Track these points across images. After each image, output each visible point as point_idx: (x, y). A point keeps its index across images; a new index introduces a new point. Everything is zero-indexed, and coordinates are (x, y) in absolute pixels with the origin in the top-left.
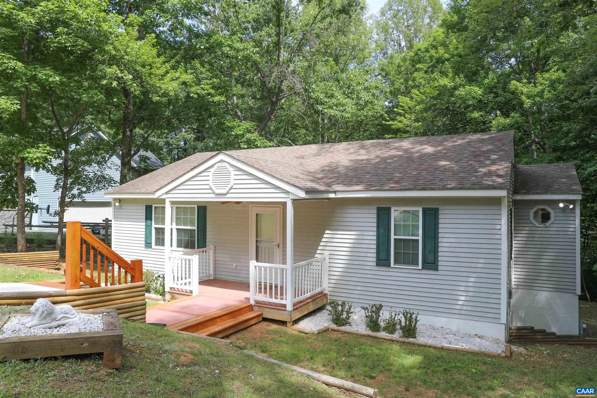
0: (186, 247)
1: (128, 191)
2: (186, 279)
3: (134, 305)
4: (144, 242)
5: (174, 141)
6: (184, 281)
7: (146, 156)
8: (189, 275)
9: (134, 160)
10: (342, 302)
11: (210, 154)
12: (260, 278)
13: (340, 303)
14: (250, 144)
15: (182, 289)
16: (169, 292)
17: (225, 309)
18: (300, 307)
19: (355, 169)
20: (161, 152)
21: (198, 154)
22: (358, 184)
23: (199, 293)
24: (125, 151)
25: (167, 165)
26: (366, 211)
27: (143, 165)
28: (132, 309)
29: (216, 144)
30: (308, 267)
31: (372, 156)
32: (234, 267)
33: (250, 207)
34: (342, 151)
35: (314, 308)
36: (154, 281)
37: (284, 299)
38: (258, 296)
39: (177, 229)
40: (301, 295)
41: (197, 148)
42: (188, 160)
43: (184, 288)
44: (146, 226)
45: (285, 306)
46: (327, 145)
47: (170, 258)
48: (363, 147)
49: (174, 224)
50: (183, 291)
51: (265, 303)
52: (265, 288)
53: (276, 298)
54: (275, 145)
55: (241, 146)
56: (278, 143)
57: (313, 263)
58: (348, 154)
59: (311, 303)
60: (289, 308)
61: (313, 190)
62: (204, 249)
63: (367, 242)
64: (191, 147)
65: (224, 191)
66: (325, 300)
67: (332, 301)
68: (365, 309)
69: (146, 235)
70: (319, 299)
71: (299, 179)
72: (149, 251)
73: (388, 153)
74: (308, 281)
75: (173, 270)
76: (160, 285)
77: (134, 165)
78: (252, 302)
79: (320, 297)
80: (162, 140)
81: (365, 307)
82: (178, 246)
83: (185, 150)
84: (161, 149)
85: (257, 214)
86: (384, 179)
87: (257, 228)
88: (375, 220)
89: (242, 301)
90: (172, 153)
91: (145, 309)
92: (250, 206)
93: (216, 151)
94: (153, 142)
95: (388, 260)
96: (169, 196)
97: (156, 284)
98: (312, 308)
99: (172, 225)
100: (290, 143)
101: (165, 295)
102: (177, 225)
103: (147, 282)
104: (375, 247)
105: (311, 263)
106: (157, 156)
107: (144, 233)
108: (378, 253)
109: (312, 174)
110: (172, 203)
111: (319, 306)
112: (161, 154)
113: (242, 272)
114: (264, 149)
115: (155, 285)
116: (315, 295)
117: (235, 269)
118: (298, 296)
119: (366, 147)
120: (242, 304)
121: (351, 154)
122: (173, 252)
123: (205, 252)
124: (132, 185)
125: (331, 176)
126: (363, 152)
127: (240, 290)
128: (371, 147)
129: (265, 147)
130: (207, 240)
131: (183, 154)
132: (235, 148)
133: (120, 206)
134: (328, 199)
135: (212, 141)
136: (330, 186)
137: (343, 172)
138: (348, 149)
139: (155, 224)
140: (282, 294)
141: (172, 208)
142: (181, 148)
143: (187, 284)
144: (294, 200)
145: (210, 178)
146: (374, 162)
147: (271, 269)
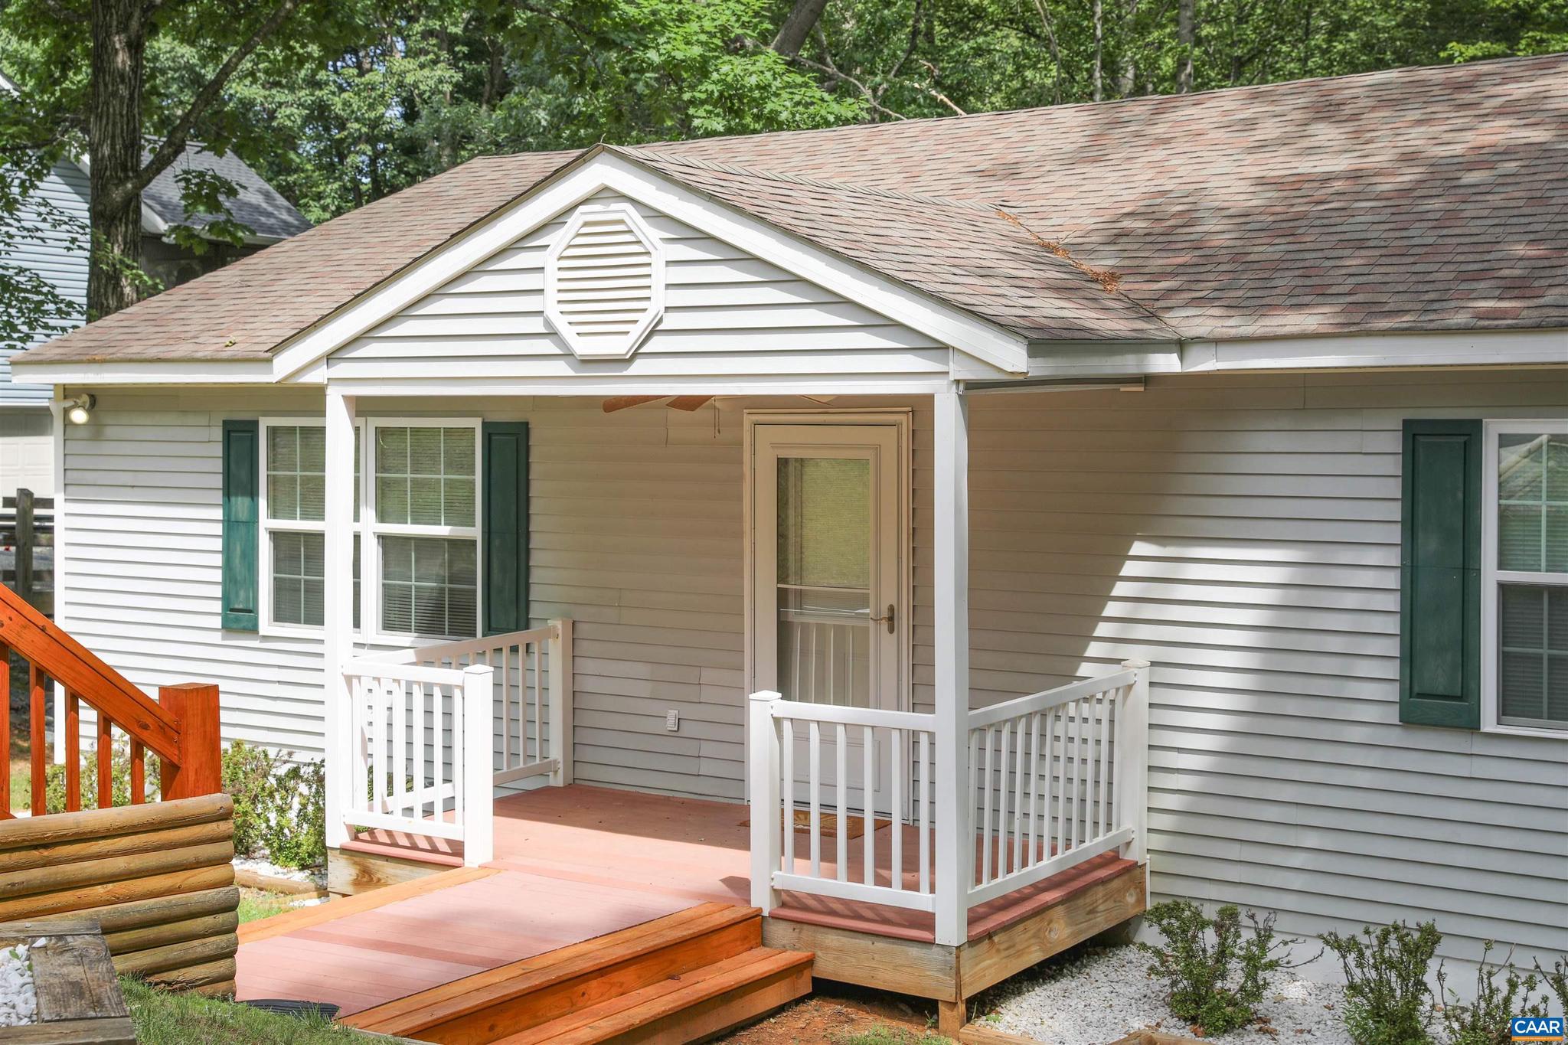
0: (431, 626)
1: (135, 349)
2: (429, 783)
3: (178, 911)
4: (218, 607)
5: (355, 102)
6: (421, 796)
7: (214, 177)
8: (448, 765)
9: (153, 197)
10: (1218, 907)
11: (536, 163)
12: (801, 782)
13: (1210, 913)
14: (738, 113)
15: (409, 836)
16: (344, 850)
17: (628, 934)
18: (1006, 927)
19: (1286, 227)
20: (292, 155)
21: (478, 163)
22: (1306, 299)
23: (496, 857)
24: (106, 151)
25: (319, 222)
26: (1346, 442)
27: (201, 222)
28: (166, 930)
29: (564, 115)
30: (1043, 727)
31: (1381, 155)
32: (671, 724)
33: (747, 426)
34: (1221, 134)
35: (1074, 935)
36: (271, 795)
37: (925, 884)
38: (792, 869)
39: (384, 540)
40: (1010, 870)
41: (469, 138)
42: (428, 195)
43: (419, 826)
44: (230, 524)
45: (926, 921)
46: (1137, 109)
47: (349, 679)
48: (1327, 110)
49: (369, 513)
50: (414, 847)
51: (825, 905)
52: (828, 833)
53: (883, 881)
54: (864, 114)
55: (696, 122)
56: (883, 103)
57: (1065, 705)
58: (1251, 150)
59: (1060, 910)
60: (950, 930)
61: (1065, 334)
62: (518, 637)
63: (1351, 600)
64: (439, 130)
65: (619, 346)
66: (1131, 899)
67: (1168, 901)
68: (1343, 947)
69: (228, 567)
70: (1100, 891)
71: (993, 282)
72: (242, 649)
73: (1469, 136)
74: (1041, 796)
75: (367, 741)
76: (302, 815)
77: (155, 222)
78: (762, 900)
79: (1103, 882)
80: (290, 98)
81: (1343, 936)
82: (388, 625)
83: (411, 148)
84: (288, 139)
85: (782, 463)
86: (1445, 274)
87: (782, 536)
88: (1395, 488)
89: (710, 897)
90: (341, 162)
91: (233, 930)
92: (748, 420)
93: (572, 147)
94: (247, 105)
95: (1466, 693)
96: (342, 370)
97: (281, 811)
98: (1062, 934)
99: (356, 518)
100: (943, 105)
101: (325, 865)
102: (382, 517)
103: (237, 801)
104: (1393, 625)
105: (1057, 708)
106: (269, 180)
107: (218, 560)
108: (1410, 658)
109: (1059, 257)
110: (361, 407)
111: (1101, 924)
112: (288, 169)
113: (707, 749)
114: (811, 133)
115: (273, 817)
116: (1079, 871)
117: (675, 734)
118: (994, 874)
119: (1348, 110)
120: (711, 907)
121: (1262, 146)
122: (365, 651)
123: (522, 650)
124: (154, 321)
125: (1159, 262)
126: (1326, 133)
127: (700, 842)
128: (1373, 108)
129: (816, 127)
130: (535, 593)
131: (399, 168)
132: (661, 134)
133: (95, 428)
134: (1146, 380)
135: (545, 98)
136: (1152, 316)
137: (1223, 240)
138: (1250, 124)
139: (274, 514)
140: (910, 863)
141: (357, 429)
142: (389, 137)
143: (438, 808)
144: (970, 385)
145: (550, 281)
146: (1386, 184)
147: (853, 730)
